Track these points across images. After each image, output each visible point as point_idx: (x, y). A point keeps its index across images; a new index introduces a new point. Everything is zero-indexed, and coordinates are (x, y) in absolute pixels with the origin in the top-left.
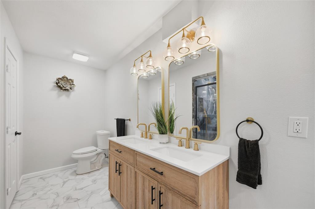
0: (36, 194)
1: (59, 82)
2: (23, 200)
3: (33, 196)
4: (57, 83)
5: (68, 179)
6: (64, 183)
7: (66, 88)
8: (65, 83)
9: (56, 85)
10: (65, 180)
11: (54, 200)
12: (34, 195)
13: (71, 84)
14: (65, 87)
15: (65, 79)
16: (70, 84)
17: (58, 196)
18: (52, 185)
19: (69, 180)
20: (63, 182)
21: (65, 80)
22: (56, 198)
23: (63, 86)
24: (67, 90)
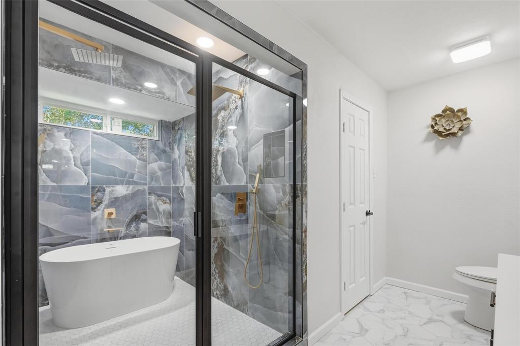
0: (384, 312)
1: (436, 124)
2: (368, 310)
3: (379, 312)
4: (432, 127)
5: (440, 318)
6: (430, 321)
7: (451, 131)
8: (448, 121)
9: (430, 129)
10: (435, 317)
11: (396, 337)
12: (382, 311)
13: (462, 119)
14: (449, 130)
15: (448, 112)
16: (461, 121)
17: (405, 336)
18: (410, 313)
19: (442, 321)
20: (429, 319)
21: (448, 114)
22: (401, 336)
23: (445, 129)
24: (454, 134)
